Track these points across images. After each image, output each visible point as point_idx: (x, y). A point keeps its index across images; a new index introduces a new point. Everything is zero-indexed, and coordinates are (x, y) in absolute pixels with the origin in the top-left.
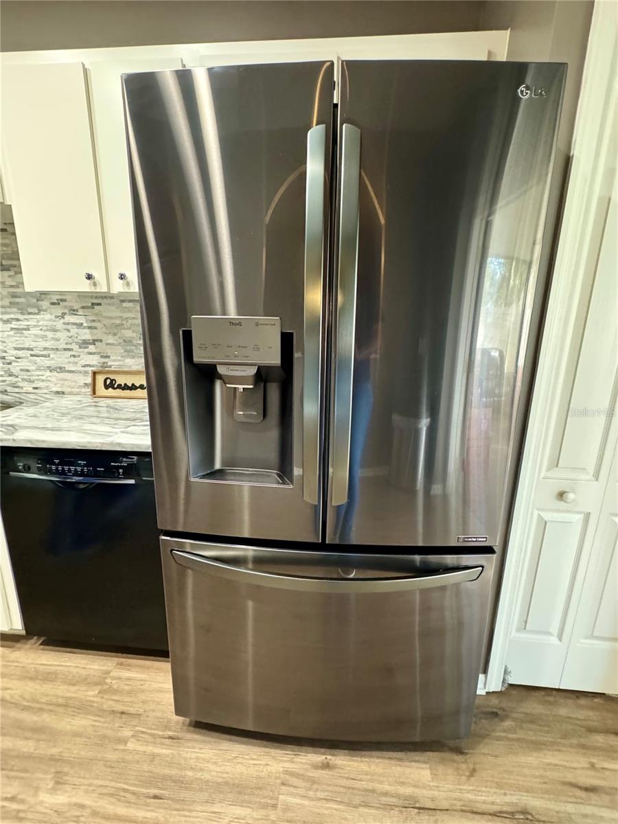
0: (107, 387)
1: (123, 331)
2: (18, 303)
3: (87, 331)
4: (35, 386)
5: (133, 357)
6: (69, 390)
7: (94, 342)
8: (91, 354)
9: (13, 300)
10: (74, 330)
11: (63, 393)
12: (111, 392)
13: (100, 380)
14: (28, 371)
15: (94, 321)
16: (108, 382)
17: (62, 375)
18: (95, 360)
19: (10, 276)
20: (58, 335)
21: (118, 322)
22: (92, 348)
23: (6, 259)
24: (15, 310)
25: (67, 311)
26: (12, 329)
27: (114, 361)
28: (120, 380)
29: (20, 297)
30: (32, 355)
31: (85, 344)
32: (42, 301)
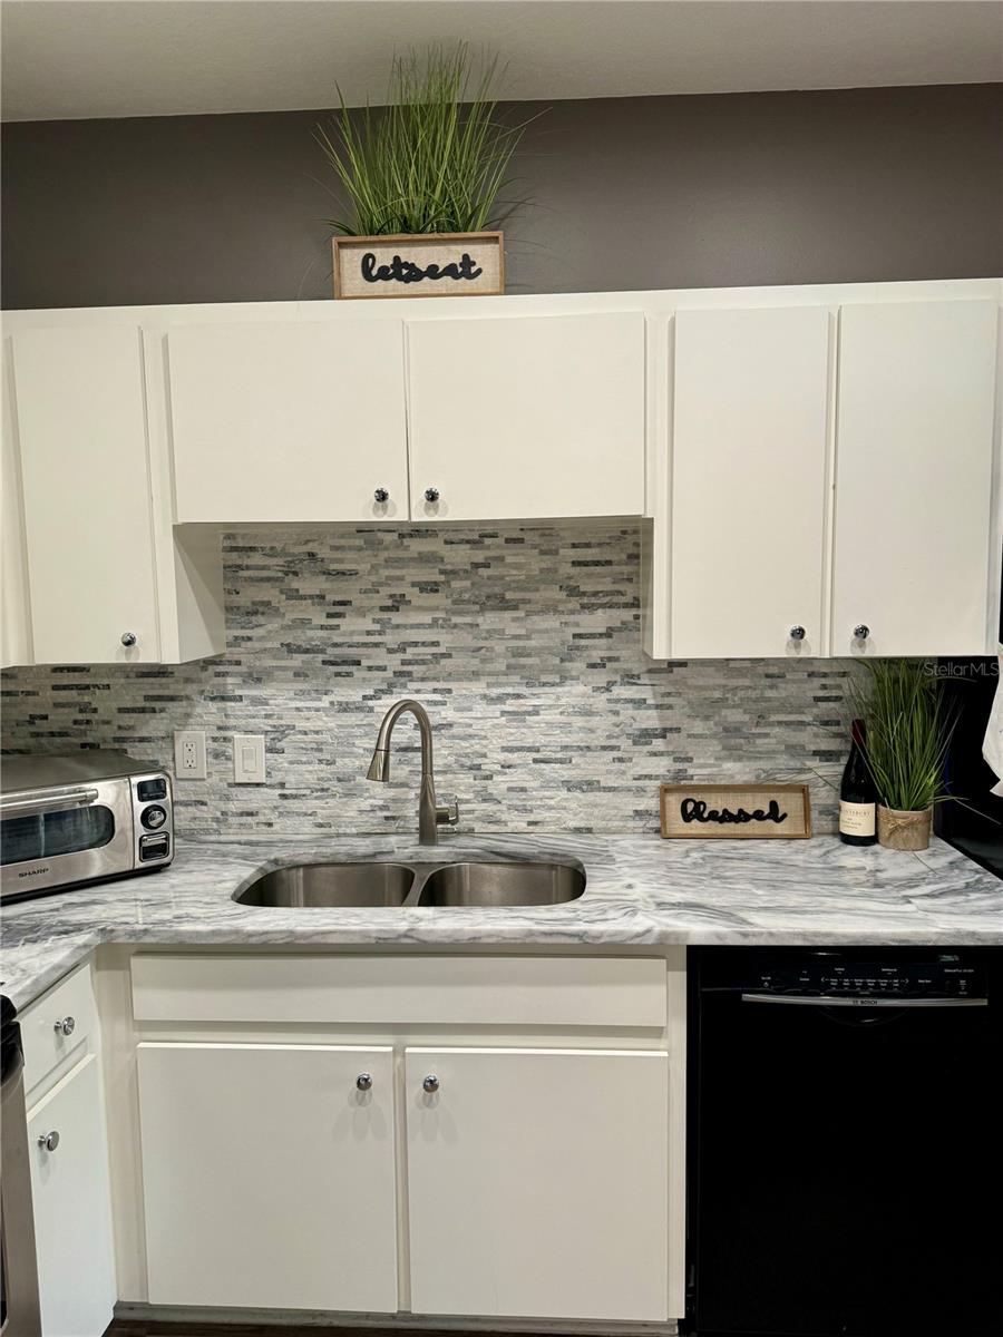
0: (687, 818)
1: (724, 712)
2: (524, 666)
3: (654, 713)
4: (532, 818)
5: (740, 759)
6: (602, 824)
7: (664, 733)
8: (654, 754)
9: (513, 661)
10: (627, 712)
11: (589, 830)
12: (696, 826)
13: (674, 802)
14: (523, 790)
15: (669, 694)
16: (690, 807)
17: (591, 797)
18: (662, 766)
19: (515, 620)
20: (595, 721)
21: (717, 694)
22: (658, 744)
23: (514, 590)
24: (516, 679)
25: (618, 678)
26: (503, 713)
27: (701, 766)
28: (715, 803)
29: (529, 655)
30: (536, 761)
31: (645, 736)
32: (571, 660)
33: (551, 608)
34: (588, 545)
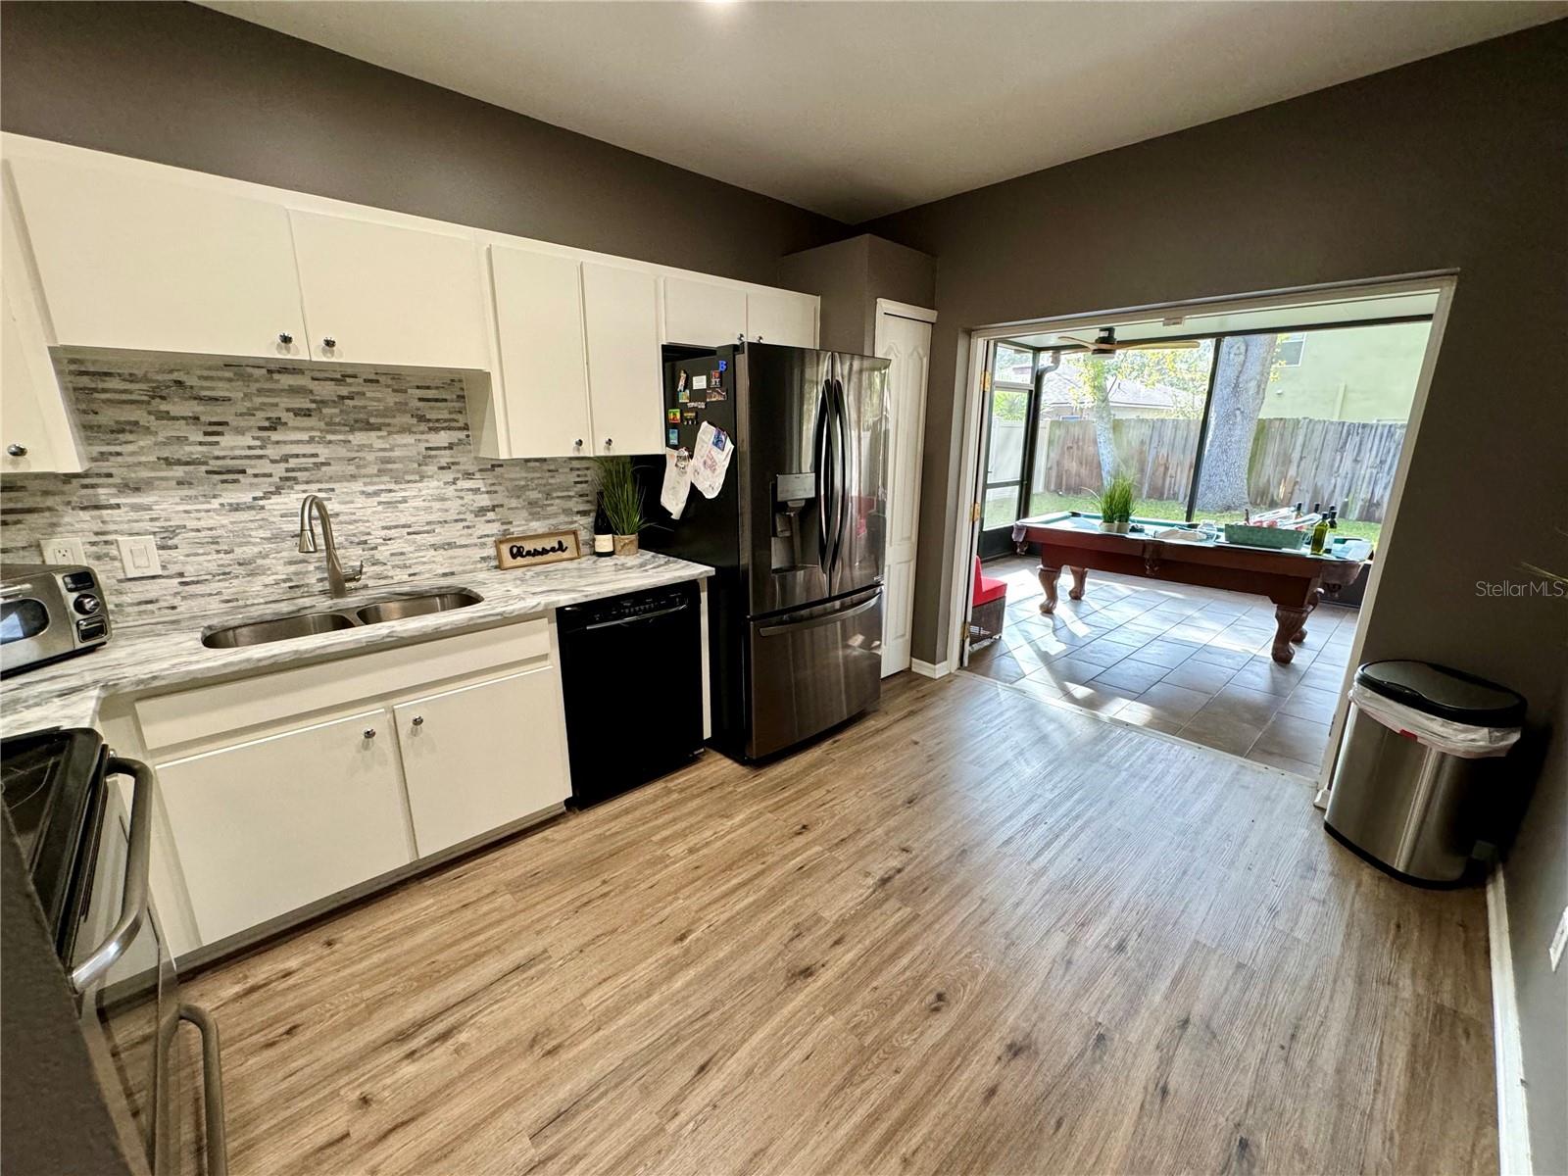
0: (514, 556)
1: (527, 493)
2: (391, 470)
3: (486, 496)
4: (411, 571)
5: (538, 520)
6: (461, 568)
7: (493, 508)
8: (489, 521)
9: (383, 466)
10: (469, 497)
11: (453, 574)
12: (520, 561)
13: (505, 549)
14: (402, 554)
15: (493, 484)
16: (515, 550)
17: (451, 552)
18: (495, 528)
19: (379, 437)
20: (448, 504)
21: (523, 483)
22: (491, 515)
23: (376, 416)
24: (386, 479)
25: (460, 476)
26: (379, 503)
27: (519, 526)
28: (528, 546)
29: (395, 462)
30: (409, 534)
31: (481, 511)
32: (426, 465)
33: (406, 430)
34: (428, 388)
